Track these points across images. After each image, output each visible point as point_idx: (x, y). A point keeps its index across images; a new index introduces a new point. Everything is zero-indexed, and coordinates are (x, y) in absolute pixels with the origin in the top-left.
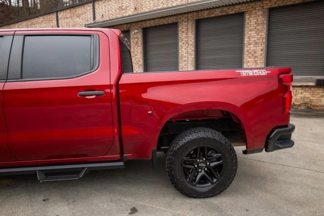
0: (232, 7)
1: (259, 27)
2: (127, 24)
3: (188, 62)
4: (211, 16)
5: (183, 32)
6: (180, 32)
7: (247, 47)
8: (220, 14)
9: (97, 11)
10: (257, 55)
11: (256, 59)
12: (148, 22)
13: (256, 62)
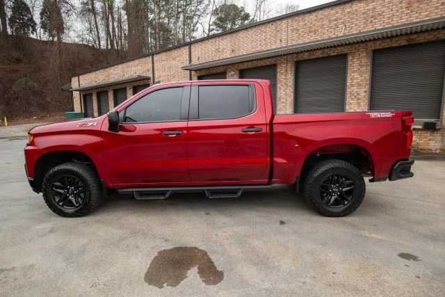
0: (333, 49)
1: (363, 69)
2: (223, 66)
3: (286, 104)
4: (311, 58)
5: (282, 73)
6: (278, 74)
7: (350, 88)
8: (321, 56)
9: (193, 53)
10: (360, 97)
11: (359, 101)
12: (246, 64)
13: (359, 104)
